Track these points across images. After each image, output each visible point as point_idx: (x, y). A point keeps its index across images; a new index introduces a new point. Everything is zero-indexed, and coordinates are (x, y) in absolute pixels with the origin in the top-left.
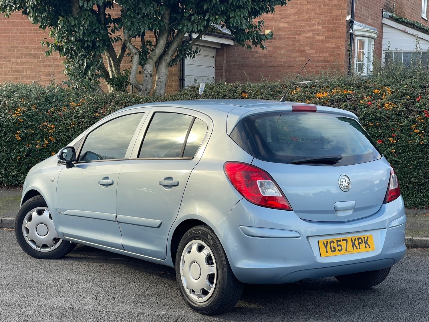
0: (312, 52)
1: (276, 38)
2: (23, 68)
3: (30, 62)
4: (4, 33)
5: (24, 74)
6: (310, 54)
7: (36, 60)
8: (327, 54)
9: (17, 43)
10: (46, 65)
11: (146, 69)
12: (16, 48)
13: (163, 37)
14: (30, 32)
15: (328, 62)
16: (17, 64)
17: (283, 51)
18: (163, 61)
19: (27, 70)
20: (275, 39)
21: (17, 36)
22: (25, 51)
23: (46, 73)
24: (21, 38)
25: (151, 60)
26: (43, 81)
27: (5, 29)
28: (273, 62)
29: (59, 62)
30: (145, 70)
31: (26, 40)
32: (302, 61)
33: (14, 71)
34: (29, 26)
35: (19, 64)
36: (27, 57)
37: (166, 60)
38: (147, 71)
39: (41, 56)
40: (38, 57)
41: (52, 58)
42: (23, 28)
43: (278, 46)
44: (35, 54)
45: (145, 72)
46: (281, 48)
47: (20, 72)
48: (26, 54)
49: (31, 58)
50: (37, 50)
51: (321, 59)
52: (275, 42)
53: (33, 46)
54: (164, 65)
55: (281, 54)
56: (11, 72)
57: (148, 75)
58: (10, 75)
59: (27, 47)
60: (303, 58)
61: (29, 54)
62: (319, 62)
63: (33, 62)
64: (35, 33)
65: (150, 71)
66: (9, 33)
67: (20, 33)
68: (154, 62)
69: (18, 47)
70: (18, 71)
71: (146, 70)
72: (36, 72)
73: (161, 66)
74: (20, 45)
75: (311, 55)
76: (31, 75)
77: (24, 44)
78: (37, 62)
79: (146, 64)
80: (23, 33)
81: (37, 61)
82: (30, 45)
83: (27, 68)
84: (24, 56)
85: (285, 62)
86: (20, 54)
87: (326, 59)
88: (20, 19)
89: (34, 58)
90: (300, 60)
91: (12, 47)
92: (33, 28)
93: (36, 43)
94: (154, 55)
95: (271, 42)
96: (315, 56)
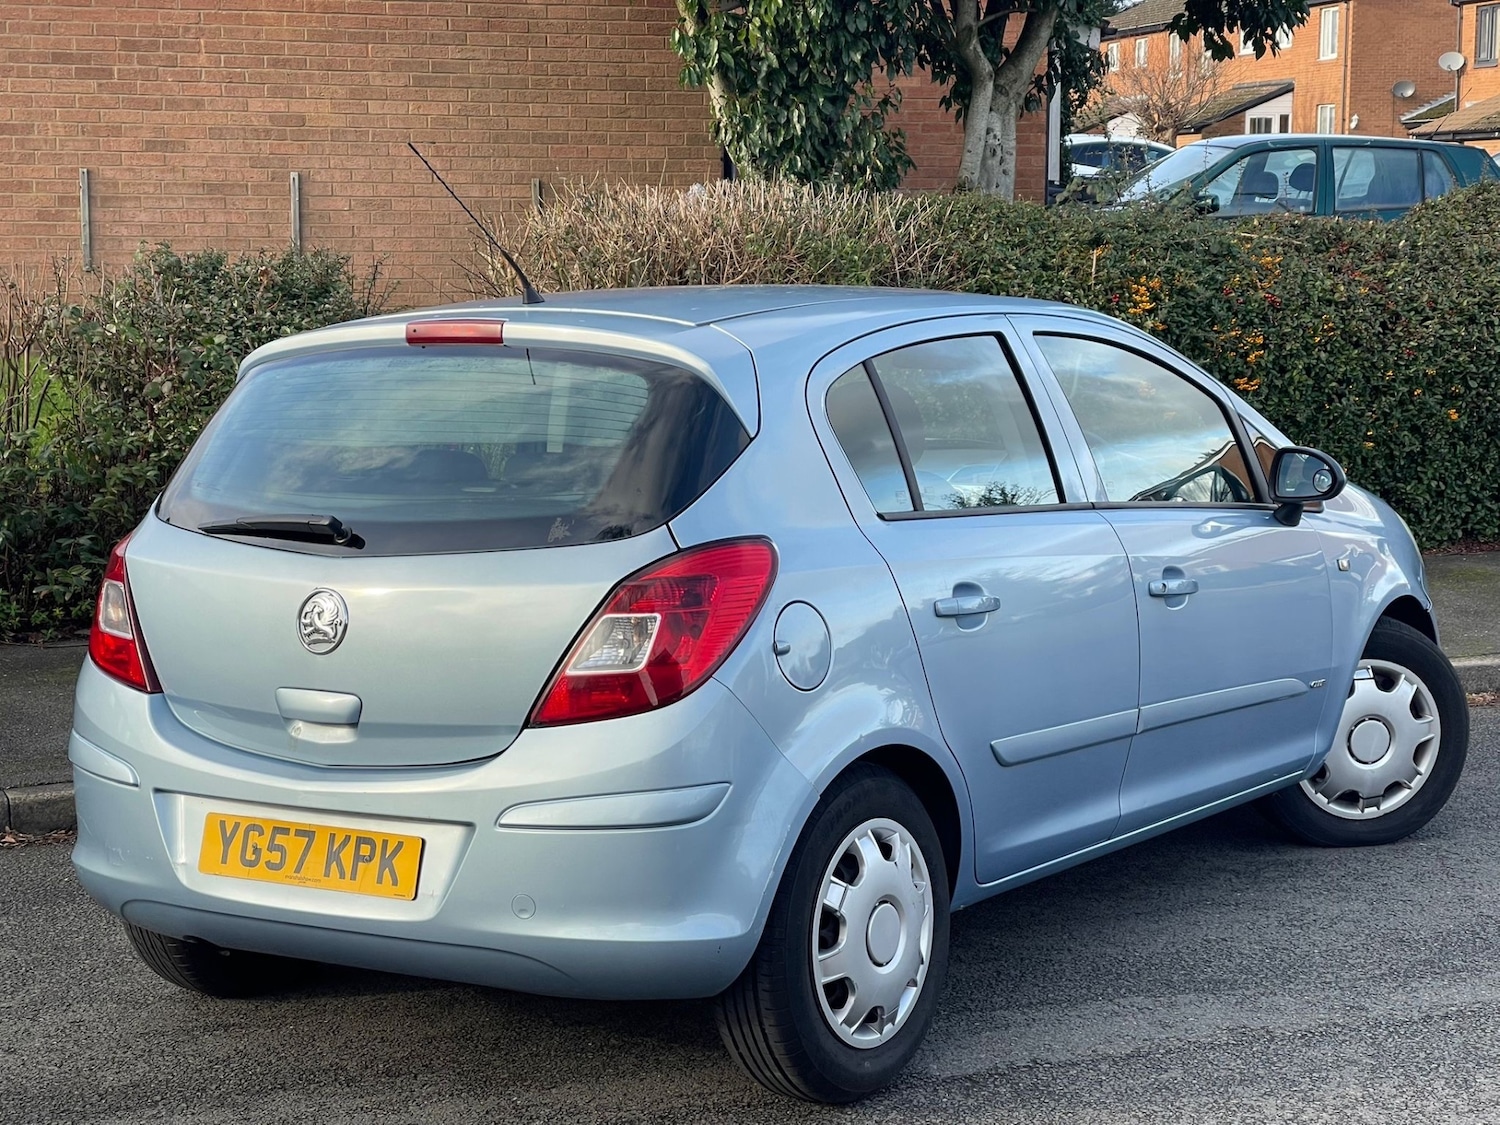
2: (29, 113)
3: (64, 89)
5: (33, 140)
7: (94, 83)
10: (142, 105)
19: (49, 124)
22: (36, 43)
23: (147, 135)
26: (128, 169)
29: (205, 93)
35: (9, 97)
36: (46, 70)
38: (997, 138)
39: (116, 68)
40: (104, 70)
41: (173, 74)
44: (87, 59)
45: (992, 141)
48: (41, 58)
49: (69, 74)
50: (96, 41)
53: (77, 25)
59: (44, 30)
61: (57, 58)
63: (80, 89)
72: (96, 132)
74: (8, 21)
76: (71, 144)
77: (31, 17)
78: (100, 92)
81: (100, 85)
82: (60, 19)
83: (49, 116)
84: (31, 66)
86: (12, 57)
89: (83, 74)
93: (90, 12)
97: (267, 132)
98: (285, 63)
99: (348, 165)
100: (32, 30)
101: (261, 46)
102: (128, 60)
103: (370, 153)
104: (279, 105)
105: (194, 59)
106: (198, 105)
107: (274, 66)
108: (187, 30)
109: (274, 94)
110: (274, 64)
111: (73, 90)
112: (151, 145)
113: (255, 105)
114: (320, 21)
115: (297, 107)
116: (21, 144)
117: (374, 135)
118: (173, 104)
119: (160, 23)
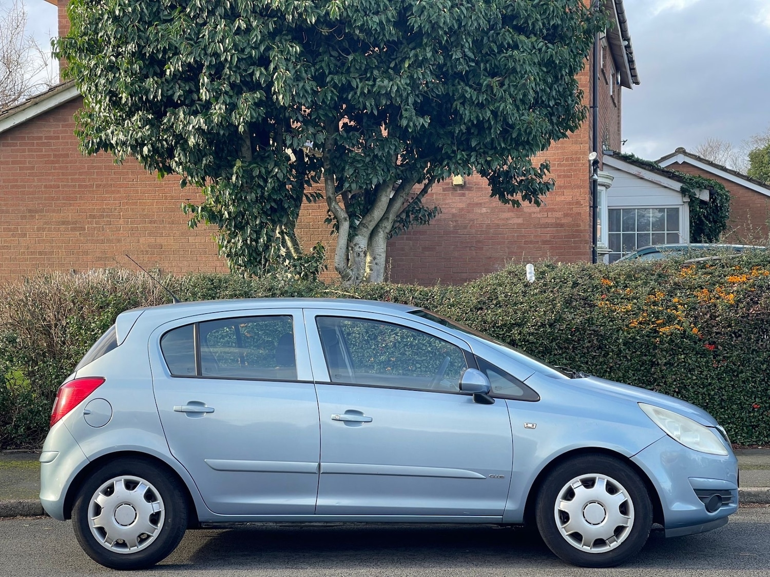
0: (535, 210)
1: (472, 187)
2: (52, 247)
3: (66, 236)
4: (13, 187)
5: (53, 257)
6: (530, 214)
7: (78, 233)
8: (560, 213)
9: (38, 204)
10: (97, 241)
11: (358, 244)
12: (36, 212)
13: (386, 192)
14: (65, 185)
15: (562, 225)
16: (38, 240)
17: (484, 209)
18: (380, 230)
19: (60, 250)
20: (470, 191)
21: (39, 192)
22: (56, 217)
23: (98, 254)
24: (47, 195)
25: (365, 229)
27: (17, 181)
28: (468, 227)
29: (122, 235)
30: (355, 245)
31: (58, 199)
32: (519, 224)
33: (32, 253)
34: (63, 175)
35: (44, 240)
36: (59, 228)
37: (385, 227)
38: (360, 247)
39: (86, 226)
40: (81, 227)
41: (109, 228)
42: (51, 178)
43: (476, 200)
44: (76, 223)
45: (357, 249)
46: (481, 204)
47: (46, 253)
48: (57, 223)
49: (68, 229)
50: (79, 215)
51: (549, 221)
52: (470, 195)
53: (72, 209)
54: (382, 236)
55: (481, 214)
56: (28, 255)
57: (362, 254)
58: (26, 260)
59: (59, 211)
60: (520, 221)
61: (63, 223)
62: (546, 226)
63: (72, 236)
64: (74, 186)
65: (363, 247)
66: (24, 187)
67: (46, 187)
68: (369, 232)
69: (42, 211)
70: (40, 253)
71: (358, 246)
72: (78, 253)
73: (377, 238)
74: (45, 208)
75: (533, 216)
77: (53, 206)
78: (80, 236)
79: (357, 235)
80: (51, 187)
81: (80, 234)
82: (65, 206)
83: (59, 247)
84: (53, 226)
85: (488, 225)
86: (46, 223)
87: (558, 221)
88: (45, 163)
89: (73, 229)
90: (514, 224)
91: (30, 211)
92: (72, 179)
93: (77, 203)
94: (371, 221)
95: (463, 195)
96: (539, 216)
97: (147, 251)
98: (155, 222)
99: (180, 265)
100: (54, 211)
101: (145, 215)
102: (91, 223)
103: (189, 259)
104: (152, 240)
105: (118, 222)
106: (119, 241)
107: (150, 223)
108: (115, 209)
109: (150, 235)
110: (151, 222)
111: (69, 236)
112: (100, 259)
113: (142, 240)
114: (170, 203)
115: (160, 240)
116: (49, 259)
117: (191, 252)
118: (109, 241)
119: (104, 207)
